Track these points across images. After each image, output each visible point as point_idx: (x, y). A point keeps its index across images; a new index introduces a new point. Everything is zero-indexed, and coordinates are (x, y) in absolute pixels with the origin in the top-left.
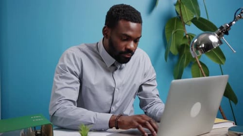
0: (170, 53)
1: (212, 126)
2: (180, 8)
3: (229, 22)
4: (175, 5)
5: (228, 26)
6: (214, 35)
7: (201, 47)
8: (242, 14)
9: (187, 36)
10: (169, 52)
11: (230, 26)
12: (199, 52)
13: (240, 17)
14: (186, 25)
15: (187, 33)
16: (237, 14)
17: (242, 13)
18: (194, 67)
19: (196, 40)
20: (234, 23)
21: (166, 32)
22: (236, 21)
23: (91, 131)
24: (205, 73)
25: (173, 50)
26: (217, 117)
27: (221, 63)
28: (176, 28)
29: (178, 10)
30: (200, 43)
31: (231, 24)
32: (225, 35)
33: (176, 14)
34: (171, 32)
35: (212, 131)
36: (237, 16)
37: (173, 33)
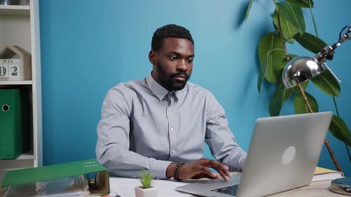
0: (265, 80)
1: (312, 178)
2: (279, 20)
3: (333, 43)
4: (273, 16)
5: (331, 48)
6: (313, 60)
7: (295, 75)
8: (349, 34)
9: (288, 58)
10: (263, 79)
11: (334, 49)
12: (294, 82)
13: (347, 38)
14: (286, 43)
15: (287, 54)
16: (342, 34)
17: (349, 32)
18: (297, 99)
19: (290, 66)
20: (339, 44)
21: (259, 52)
22: (341, 43)
23: (155, 179)
24: (312, 108)
25: (269, 76)
26: (319, 166)
27: (334, 94)
28: (274, 48)
29: (276, 23)
30: (294, 70)
31: (334, 46)
32: (327, 61)
33: (273, 27)
34: (266, 52)
35: (312, 184)
36: (342, 37)
37: (268, 54)
